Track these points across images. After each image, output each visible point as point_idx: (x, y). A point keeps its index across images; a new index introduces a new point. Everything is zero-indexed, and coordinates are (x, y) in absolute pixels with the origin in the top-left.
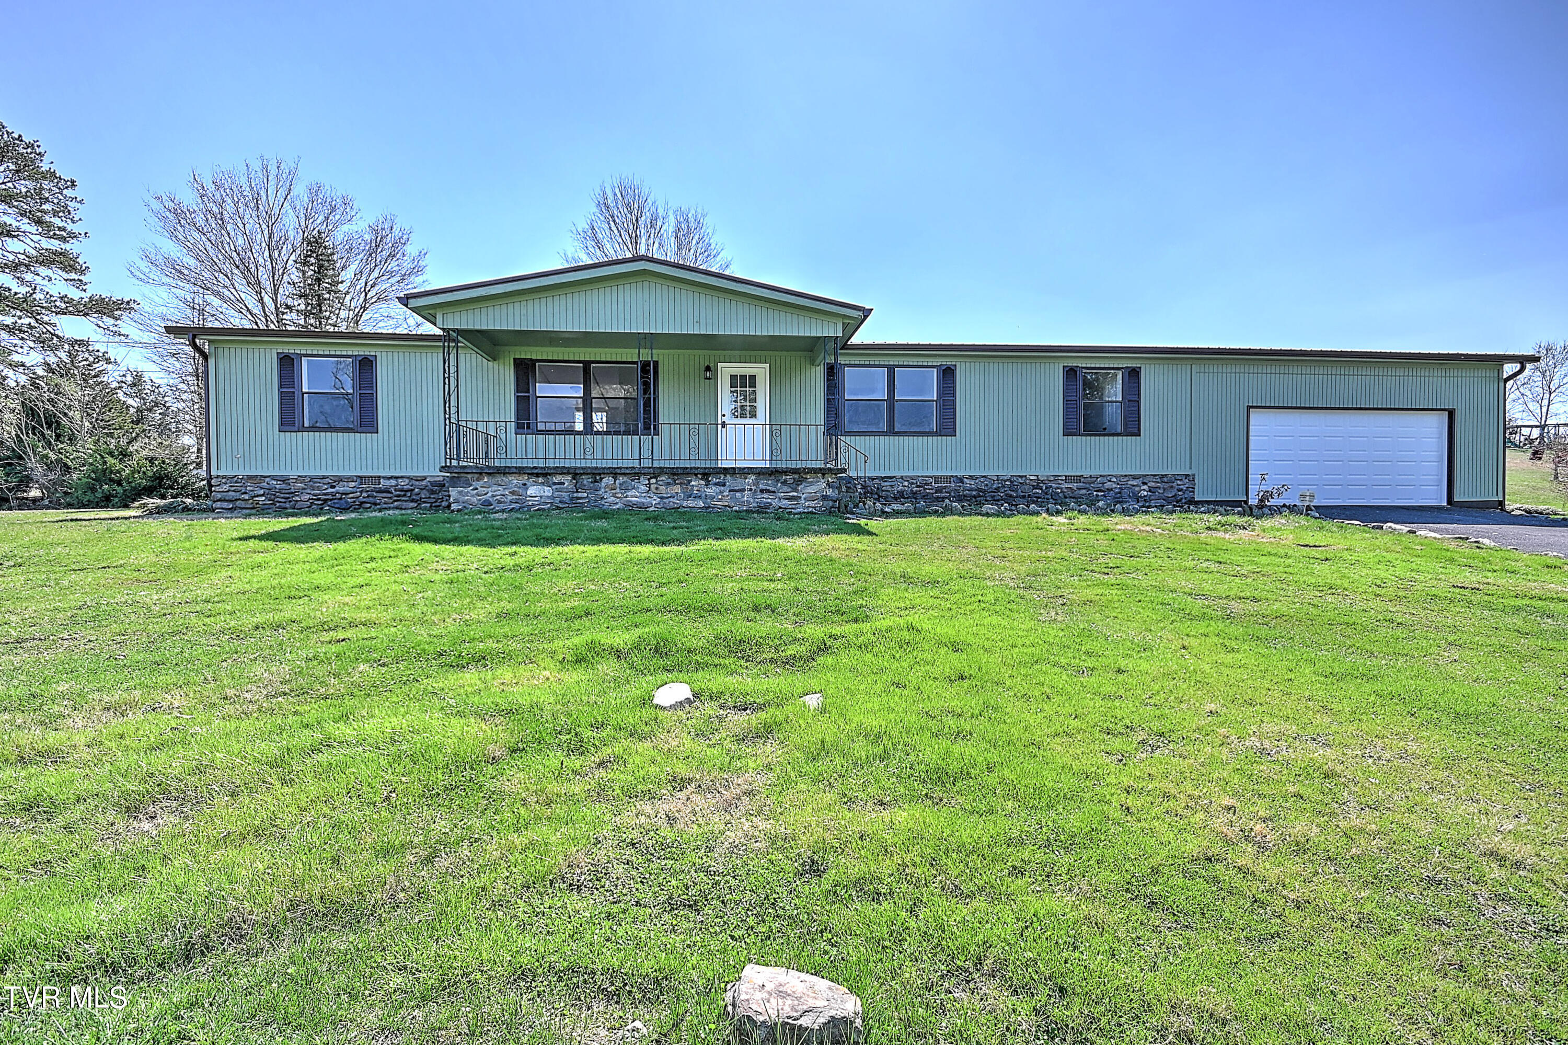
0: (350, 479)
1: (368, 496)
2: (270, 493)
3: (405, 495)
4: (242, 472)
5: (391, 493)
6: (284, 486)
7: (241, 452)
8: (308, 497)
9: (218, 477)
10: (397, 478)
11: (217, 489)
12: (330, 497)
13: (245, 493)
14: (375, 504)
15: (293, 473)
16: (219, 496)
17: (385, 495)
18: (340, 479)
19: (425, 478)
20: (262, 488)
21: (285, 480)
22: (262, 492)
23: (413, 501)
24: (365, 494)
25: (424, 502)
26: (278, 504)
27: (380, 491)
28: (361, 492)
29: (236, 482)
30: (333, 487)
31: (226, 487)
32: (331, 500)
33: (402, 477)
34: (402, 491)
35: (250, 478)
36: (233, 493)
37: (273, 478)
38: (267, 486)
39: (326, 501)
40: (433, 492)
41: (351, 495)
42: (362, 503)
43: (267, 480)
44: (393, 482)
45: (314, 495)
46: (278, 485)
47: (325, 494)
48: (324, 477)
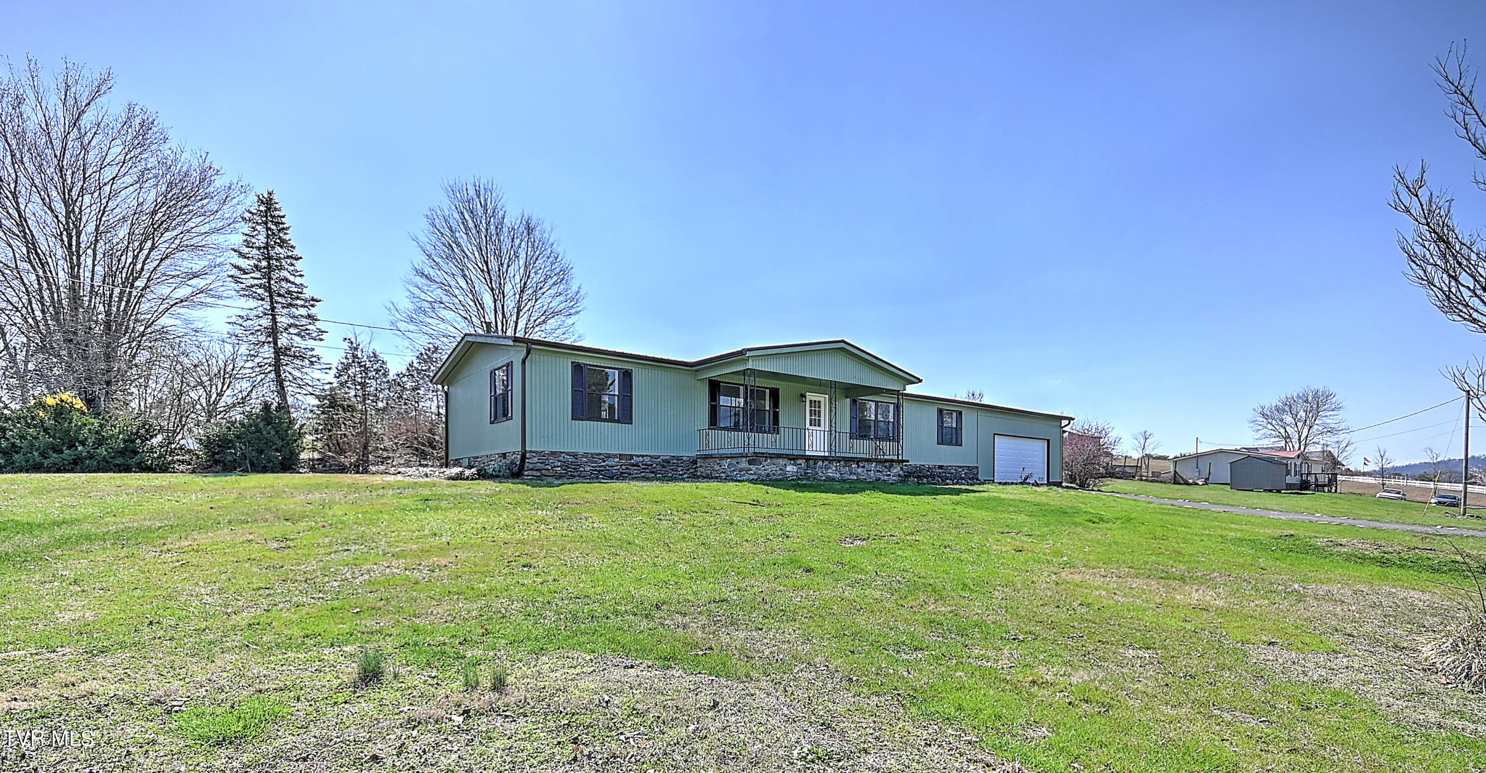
0: (615, 456)
1: (626, 468)
2: (565, 465)
3: (647, 469)
4: (548, 449)
5: (639, 466)
6: (574, 460)
7: (546, 434)
8: (589, 468)
9: (531, 452)
10: (643, 456)
11: (530, 461)
12: (602, 468)
13: (548, 465)
14: (630, 474)
15: (581, 451)
16: (531, 466)
17: (635, 468)
18: (609, 456)
19: (659, 457)
20: (559, 461)
21: (575, 455)
22: (559, 464)
23: (652, 472)
24: (624, 467)
25: (659, 473)
26: (570, 473)
27: (633, 465)
28: (621, 466)
29: (543, 456)
30: (604, 461)
31: (536, 460)
32: (603, 471)
33: (646, 456)
34: (646, 465)
35: (553, 453)
36: (539, 464)
37: (568, 454)
38: (564, 460)
39: (599, 471)
40: (664, 467)
41: (616, 468)
42: (622, 473)
43: (563, 455)
44: (641, 459)
45: (593, 467)
46: (570, 459)
47: (600, 467)
48: (600, 454)
